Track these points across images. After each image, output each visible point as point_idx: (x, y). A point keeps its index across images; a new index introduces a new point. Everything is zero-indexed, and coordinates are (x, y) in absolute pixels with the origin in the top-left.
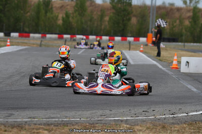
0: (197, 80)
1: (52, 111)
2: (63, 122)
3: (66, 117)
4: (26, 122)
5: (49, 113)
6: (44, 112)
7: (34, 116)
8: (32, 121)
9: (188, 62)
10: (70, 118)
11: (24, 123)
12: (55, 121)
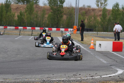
0: (106, 56)
1: (17, 75)
2: (25, 82)
3: (26, 79)
4: (2, 82)
5: (15, 76)
6: (12, 75)
7: (6, 78)
8: (6, 81)
9: (100, 44)
10: (28, 79)
11: (1, 82)
12: (20, 81)
